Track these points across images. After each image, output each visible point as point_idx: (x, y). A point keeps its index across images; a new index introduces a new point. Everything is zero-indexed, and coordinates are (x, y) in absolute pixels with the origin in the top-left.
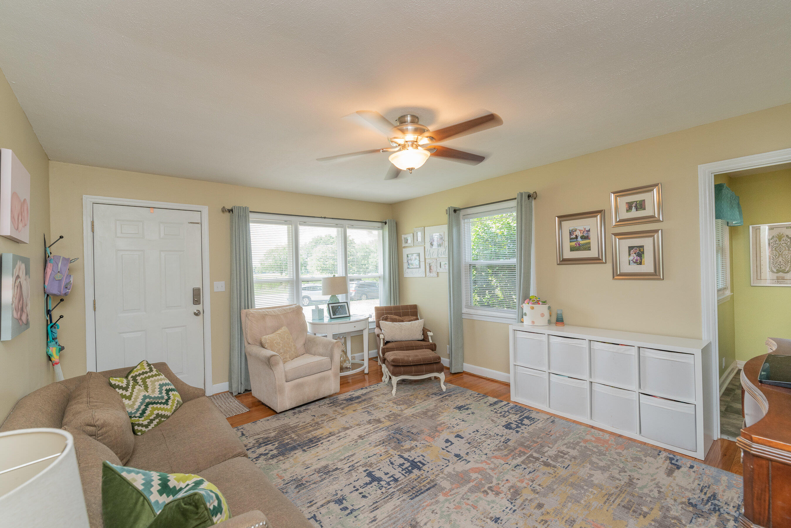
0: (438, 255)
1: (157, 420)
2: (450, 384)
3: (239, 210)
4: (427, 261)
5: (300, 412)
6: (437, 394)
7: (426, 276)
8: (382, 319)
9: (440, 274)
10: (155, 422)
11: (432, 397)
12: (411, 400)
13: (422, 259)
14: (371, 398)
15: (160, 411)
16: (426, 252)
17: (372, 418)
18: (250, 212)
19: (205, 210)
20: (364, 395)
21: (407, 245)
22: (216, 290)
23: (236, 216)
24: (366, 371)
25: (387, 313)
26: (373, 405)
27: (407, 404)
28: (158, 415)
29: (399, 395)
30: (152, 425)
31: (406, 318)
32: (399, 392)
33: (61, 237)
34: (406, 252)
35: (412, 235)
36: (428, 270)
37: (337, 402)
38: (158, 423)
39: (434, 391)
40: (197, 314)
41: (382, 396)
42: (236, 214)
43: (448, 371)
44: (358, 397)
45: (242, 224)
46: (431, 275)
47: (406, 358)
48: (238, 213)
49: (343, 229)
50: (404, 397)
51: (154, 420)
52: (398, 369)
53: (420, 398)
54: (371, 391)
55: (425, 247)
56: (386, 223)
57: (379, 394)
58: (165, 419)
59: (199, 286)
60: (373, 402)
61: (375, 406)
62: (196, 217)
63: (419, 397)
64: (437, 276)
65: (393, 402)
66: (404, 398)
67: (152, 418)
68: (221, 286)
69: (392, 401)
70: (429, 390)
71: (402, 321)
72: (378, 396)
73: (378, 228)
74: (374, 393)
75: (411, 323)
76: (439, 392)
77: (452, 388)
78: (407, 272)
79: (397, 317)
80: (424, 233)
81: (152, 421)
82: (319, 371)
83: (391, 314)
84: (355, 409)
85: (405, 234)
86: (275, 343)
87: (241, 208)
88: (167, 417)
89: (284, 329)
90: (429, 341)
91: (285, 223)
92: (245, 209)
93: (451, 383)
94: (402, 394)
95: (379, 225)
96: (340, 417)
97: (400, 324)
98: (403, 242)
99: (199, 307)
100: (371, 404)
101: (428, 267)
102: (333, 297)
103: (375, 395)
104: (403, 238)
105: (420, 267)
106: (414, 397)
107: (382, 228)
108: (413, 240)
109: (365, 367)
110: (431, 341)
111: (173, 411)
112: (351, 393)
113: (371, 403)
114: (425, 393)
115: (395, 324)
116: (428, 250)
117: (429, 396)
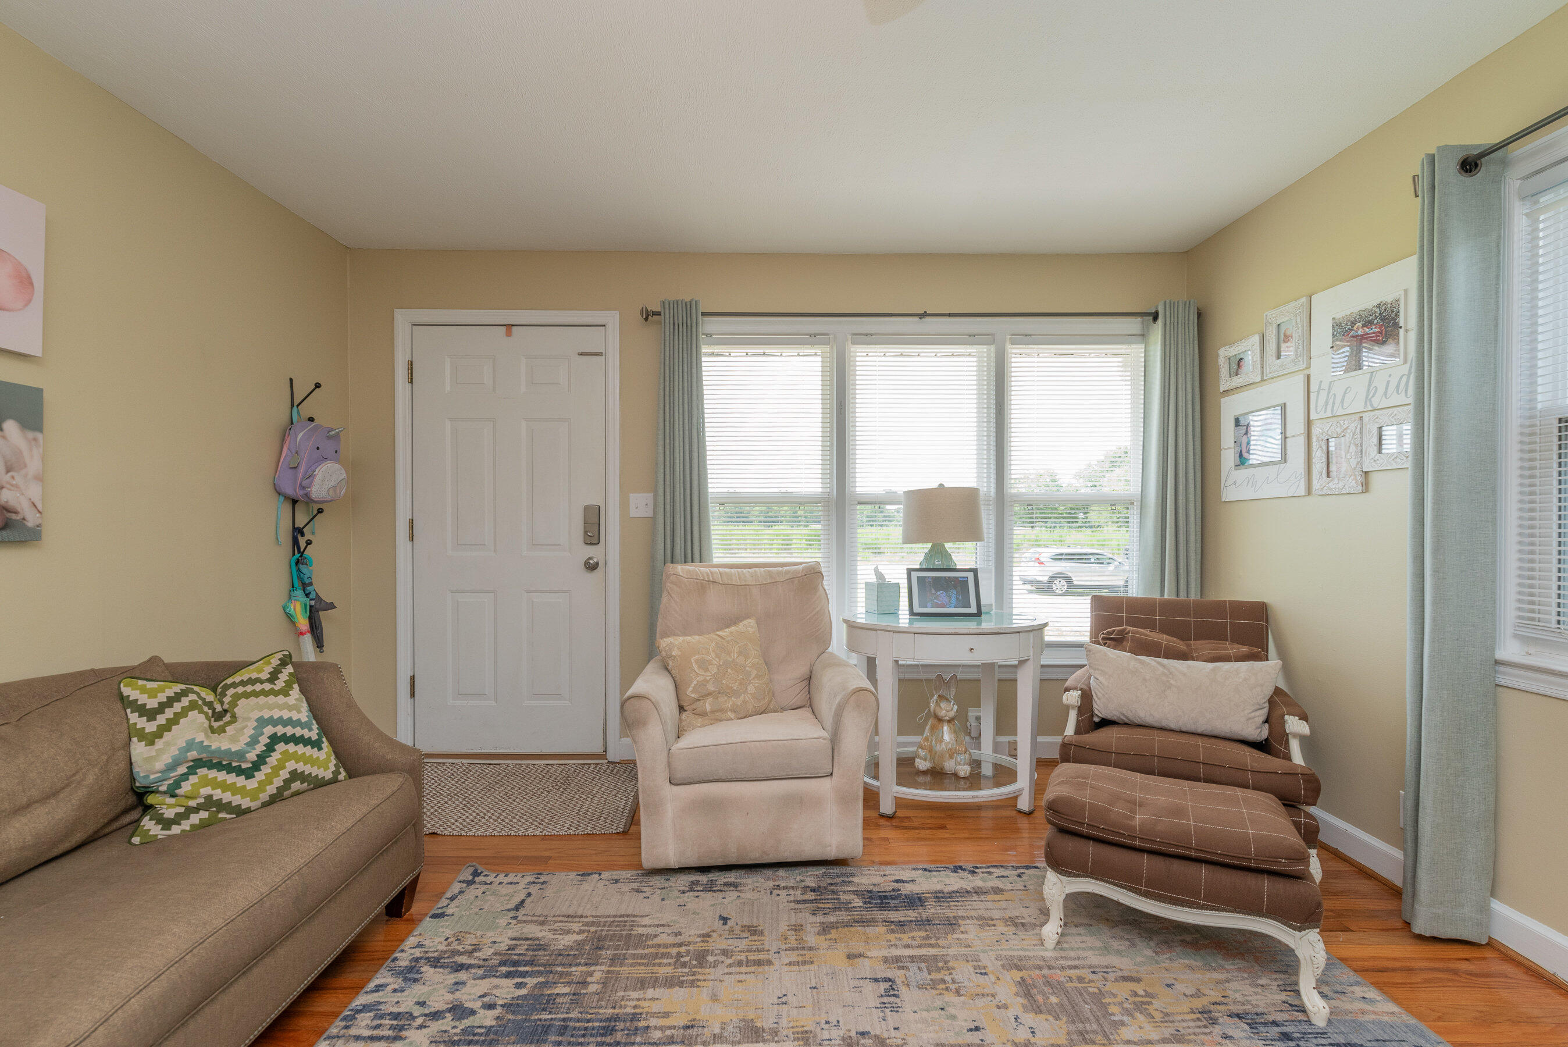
0: (1368, 399)
1: (204, 814)
2: (1372, 993)
3: (676, 310)
4: (1316, 431)
5: (710, 888)
6: (1265, 1024)
7: (1309, 491)
8: (1103, 639)
9: (1375, 479)
10: (195, 819)
11: (1226, 1037)
12: (1104, 1007)
13: (1297, 425)
14: (952, 924)
15: (219, 791)
16: (1313, 396)
17: (877, 1030)
18: (703, 314)
19: (612, 319)
20: (940, 897)
21: (1237, 381)
22: (633, 513)
23: (667, 325)
24: (1024, 804)
25: (1131, 622)
26: (932, 963)
27: (1076, 1016)
28: (210, 803)
29: (1072, 954)
30: (186, 825)
31: (1206, 646)
32: (1078, 939)
33: (318, 386)
34: (1229, 408)
35: (1256, 339)
36: (1318, 465)
37: (834, 892)
38: (204, 825)
39: (1256, 999)
40: (591, 567)
41: (1001, 928)
42: (667, 321)
43: (1390, 905)
44: (915, 901)
45: (681, 346)
46: (1334, 485)
47: (1119, 809)
48: (672, 319)
49: (993, 348)
50: (1086, 973)
51: (196, 810)
52: (1071, 845)
53: (1158, 1016)
54: (978, 892)
55: (1309, 376)
56: (1155, 317)
57: (996, 914)
58: (228, 816)
59: (596, 500)
60: (950, 946)
61: (939, 970)
62: (592, 340)
63: (1156, 1004)
64: (1360, 488)
65: (1022, 982)
66: (1081, 979)
67: (193, 803)
68: (641, 504)
69: (1017, 975)
70: (1233, 985)
71: (1183, 656)
72: (986, 922)
73: (1128, 338)
74: (982, 905)
75: (1213, 670)
76: (1279, 1017)
77: (1378, 1023)
78: (1234, 483)
79: (1164, 639)
80: (1306, 320)
81: (190, 811)
82: (783, 774)
83: (1151, 625)
84: (862, 950)
85: (1231, 344)
86: (696, 661)
87: (680, 303)
88: (240, 812)
89: (748, 625)
90: (1288, 757)
91: (813, 339)
92: (688, 307)
93: (1379, 986)
94: (1089, 953)
95: (1133, 325)
96: (787, 961)
97: (1163, 666)
98: (1224, 371)
99: (595, 552)
100: (932, 951)
101: (1318, 456)
102: (938, 551)
103: (981, 912)
104: (1222, 361)
105: (1284, 458)
106: (1136, 994)
107: (1143, 336)
108: (1262, 357)
109: (1021, 790)
110: (1298, 758)
111: (264, 797)
112: (906, 874)
113: (937, 946)
114: (1198, 994)
115: (1142, 662)
116: (1325, 386)
117: (1214, 1022)
